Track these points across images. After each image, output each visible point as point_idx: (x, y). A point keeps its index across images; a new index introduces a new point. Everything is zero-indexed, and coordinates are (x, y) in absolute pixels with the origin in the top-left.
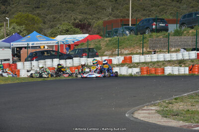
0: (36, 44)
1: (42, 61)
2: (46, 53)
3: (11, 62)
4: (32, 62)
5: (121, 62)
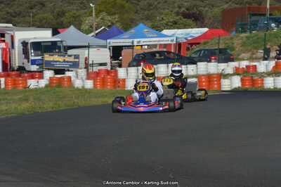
0: (143, 41)
2: (157, 55)
3: (109, 67)
4: (139, 68)
5: (270, 68)
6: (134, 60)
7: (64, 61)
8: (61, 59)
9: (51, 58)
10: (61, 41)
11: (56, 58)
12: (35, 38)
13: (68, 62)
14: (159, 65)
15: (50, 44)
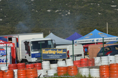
3: (83, 57)
7: (56, 54)
8: (54, 52)
9: (47, 52)
11: (50, 52)
12: (33, 39)
13: (59, 54)
15: (44, 42)
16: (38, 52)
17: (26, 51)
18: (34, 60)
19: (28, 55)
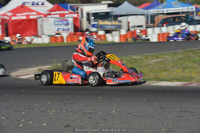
0: (171, 10)
1: (171, 27)
4: (162, 28)
6: (161, 23)
10: (112, 12)
11: (106, 23)
12: (95, 10)
14: (176, 26)
15: (104, 14)
16: (96, 23)
17: (87, 22)
18: (94, 29)
19: (89, 25)
